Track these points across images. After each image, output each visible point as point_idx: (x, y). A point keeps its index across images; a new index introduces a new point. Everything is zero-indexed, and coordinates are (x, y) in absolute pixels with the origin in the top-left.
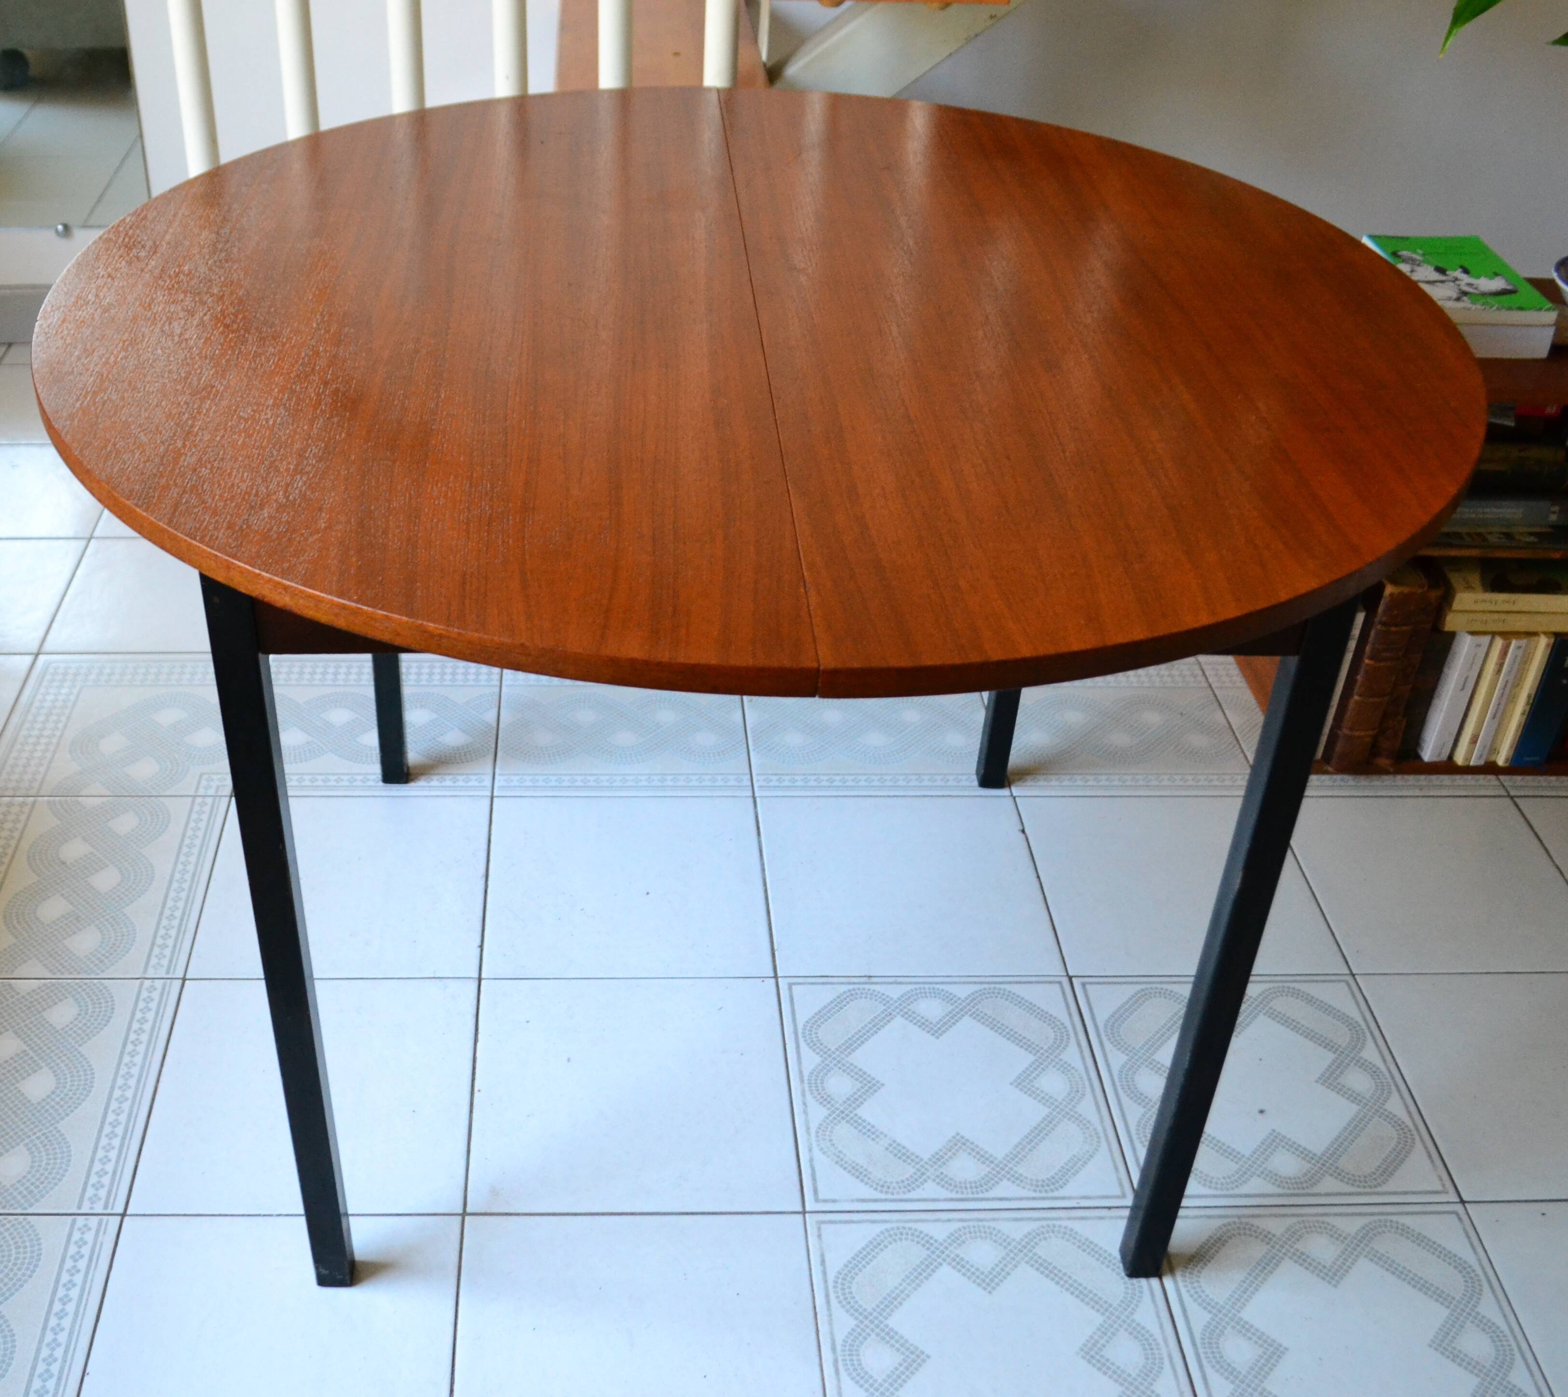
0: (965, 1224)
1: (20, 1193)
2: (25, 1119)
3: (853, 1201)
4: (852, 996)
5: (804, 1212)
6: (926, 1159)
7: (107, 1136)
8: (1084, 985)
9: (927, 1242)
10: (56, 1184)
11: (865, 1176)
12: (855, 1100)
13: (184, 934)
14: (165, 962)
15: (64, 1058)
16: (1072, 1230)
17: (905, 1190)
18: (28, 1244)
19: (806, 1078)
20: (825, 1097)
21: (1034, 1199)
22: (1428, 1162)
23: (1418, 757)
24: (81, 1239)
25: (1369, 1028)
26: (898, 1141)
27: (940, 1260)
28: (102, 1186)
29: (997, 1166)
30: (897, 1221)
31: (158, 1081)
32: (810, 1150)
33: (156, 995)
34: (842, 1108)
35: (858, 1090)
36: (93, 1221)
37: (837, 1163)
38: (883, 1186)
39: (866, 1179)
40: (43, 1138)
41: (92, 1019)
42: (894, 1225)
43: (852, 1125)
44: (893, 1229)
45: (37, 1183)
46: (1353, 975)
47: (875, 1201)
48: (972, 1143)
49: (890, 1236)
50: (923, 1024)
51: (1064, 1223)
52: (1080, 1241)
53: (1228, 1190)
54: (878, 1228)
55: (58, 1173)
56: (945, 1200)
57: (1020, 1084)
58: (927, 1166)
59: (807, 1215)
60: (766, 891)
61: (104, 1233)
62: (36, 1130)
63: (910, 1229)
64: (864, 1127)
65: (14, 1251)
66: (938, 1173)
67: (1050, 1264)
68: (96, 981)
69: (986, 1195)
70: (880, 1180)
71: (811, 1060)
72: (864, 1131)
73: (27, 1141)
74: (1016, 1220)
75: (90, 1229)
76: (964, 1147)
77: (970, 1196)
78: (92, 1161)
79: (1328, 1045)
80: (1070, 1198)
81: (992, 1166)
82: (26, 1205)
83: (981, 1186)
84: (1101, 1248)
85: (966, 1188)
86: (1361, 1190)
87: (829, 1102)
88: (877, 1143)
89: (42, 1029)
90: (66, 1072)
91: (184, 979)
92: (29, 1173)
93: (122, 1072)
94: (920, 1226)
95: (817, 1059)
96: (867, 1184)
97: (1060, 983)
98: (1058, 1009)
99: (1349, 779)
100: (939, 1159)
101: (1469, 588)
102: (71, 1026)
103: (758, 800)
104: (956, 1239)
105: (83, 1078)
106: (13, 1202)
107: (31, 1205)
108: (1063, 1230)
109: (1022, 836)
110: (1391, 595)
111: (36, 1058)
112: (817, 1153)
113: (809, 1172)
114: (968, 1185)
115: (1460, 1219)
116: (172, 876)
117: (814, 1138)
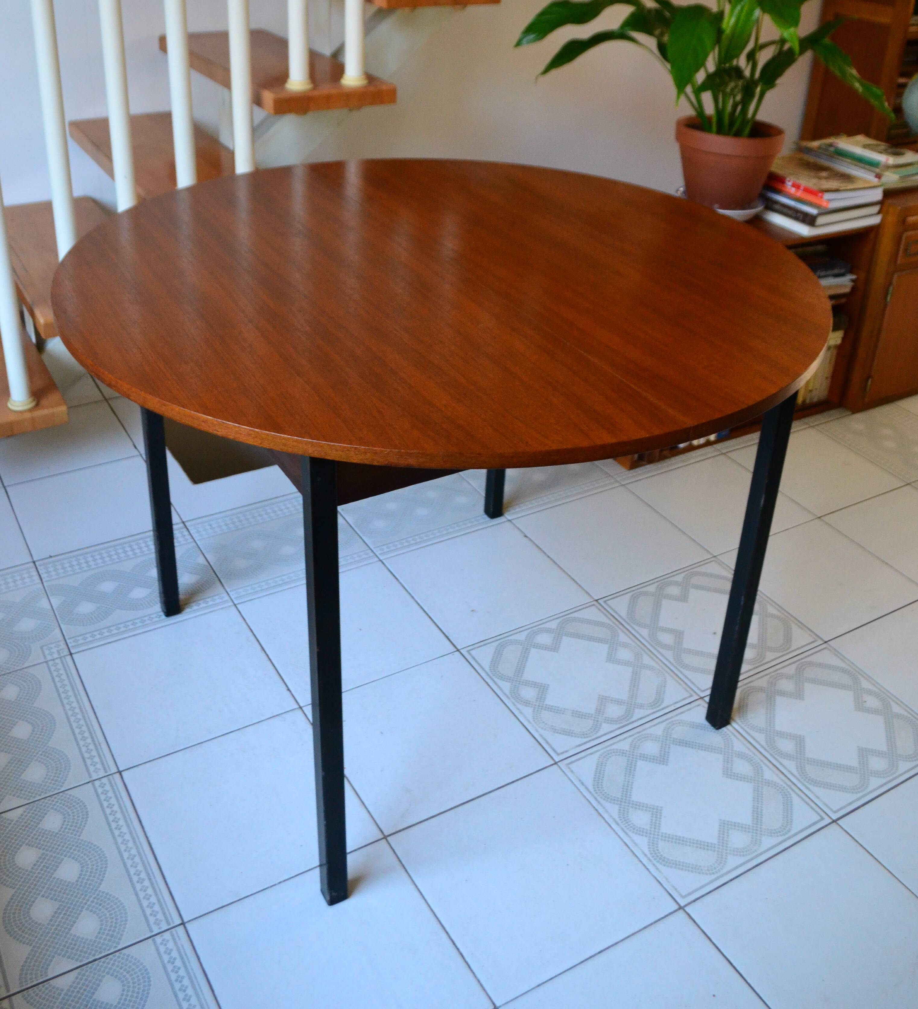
0: (634, 738)
1: (105, 939)
3: (574, 748)
4: (502, 646)
5: (556, 762)
6: (594, 713)
8: (605, 602)
9: (623, 753)
11: (572, 733)
12: (541, 697)
16: (681, 720)
17: (595, 733)
19: (510, 697)
20: (525, 702)
21: (655, 712)
26: (575, 710)
27: (634, 759)
28: (157, 912)
29: (628, 703)
30: (602, 749)
32: (537, 731)
34: (537, 704)
35: (539, 692)
36: (167, 935)
37: (554, 732)
38: (583, 735)
39: (573, 735)
40: (96, 900)
42: (602, 752)
43: (548, 710)
45: (113, 929)
46: (715, 557)
47: (585, 743)
48: (609, 697)
49: (604, 757)
50: (546, 648)
51: (676, 718)
52: (689, 724)
54: (596, 756)
55: (121, 917)
56: (616, 729)
57: (610, 660)
59: (558, 763)
61: (179, 939)
62: (87, 898)
63: (610, 750)
64: (555, 709)
65: (127, 976)
66: (604, 718)
67: (683, 740)
69: (633, 719)
70: (580, 732)
71: (505, 685)
72: (556, 711)
73: (86, 906)
74: (654, 725)
75: (168, 941)
76: (607, 701)
77: (626, 723)
80: (669, 706)
83: (628, 716)
84: (698, 723)
85: (621, 720)
86: (783, 653)
87: (529, 704)
88: (566, 715)
94: (615, 747)
95: (508, 684)
96: (575, 736)
97: (595, 605)
98: (602, 617)
100: (599, 711)
103: (383, 562)
104: (634, 746)
106: (104, 947)
108: (677, 722)
109: (527, 539)
112: (542, 732)
113: (544, 742)
114: (621, 718)
115: (830, 650)
117: (535, 725)
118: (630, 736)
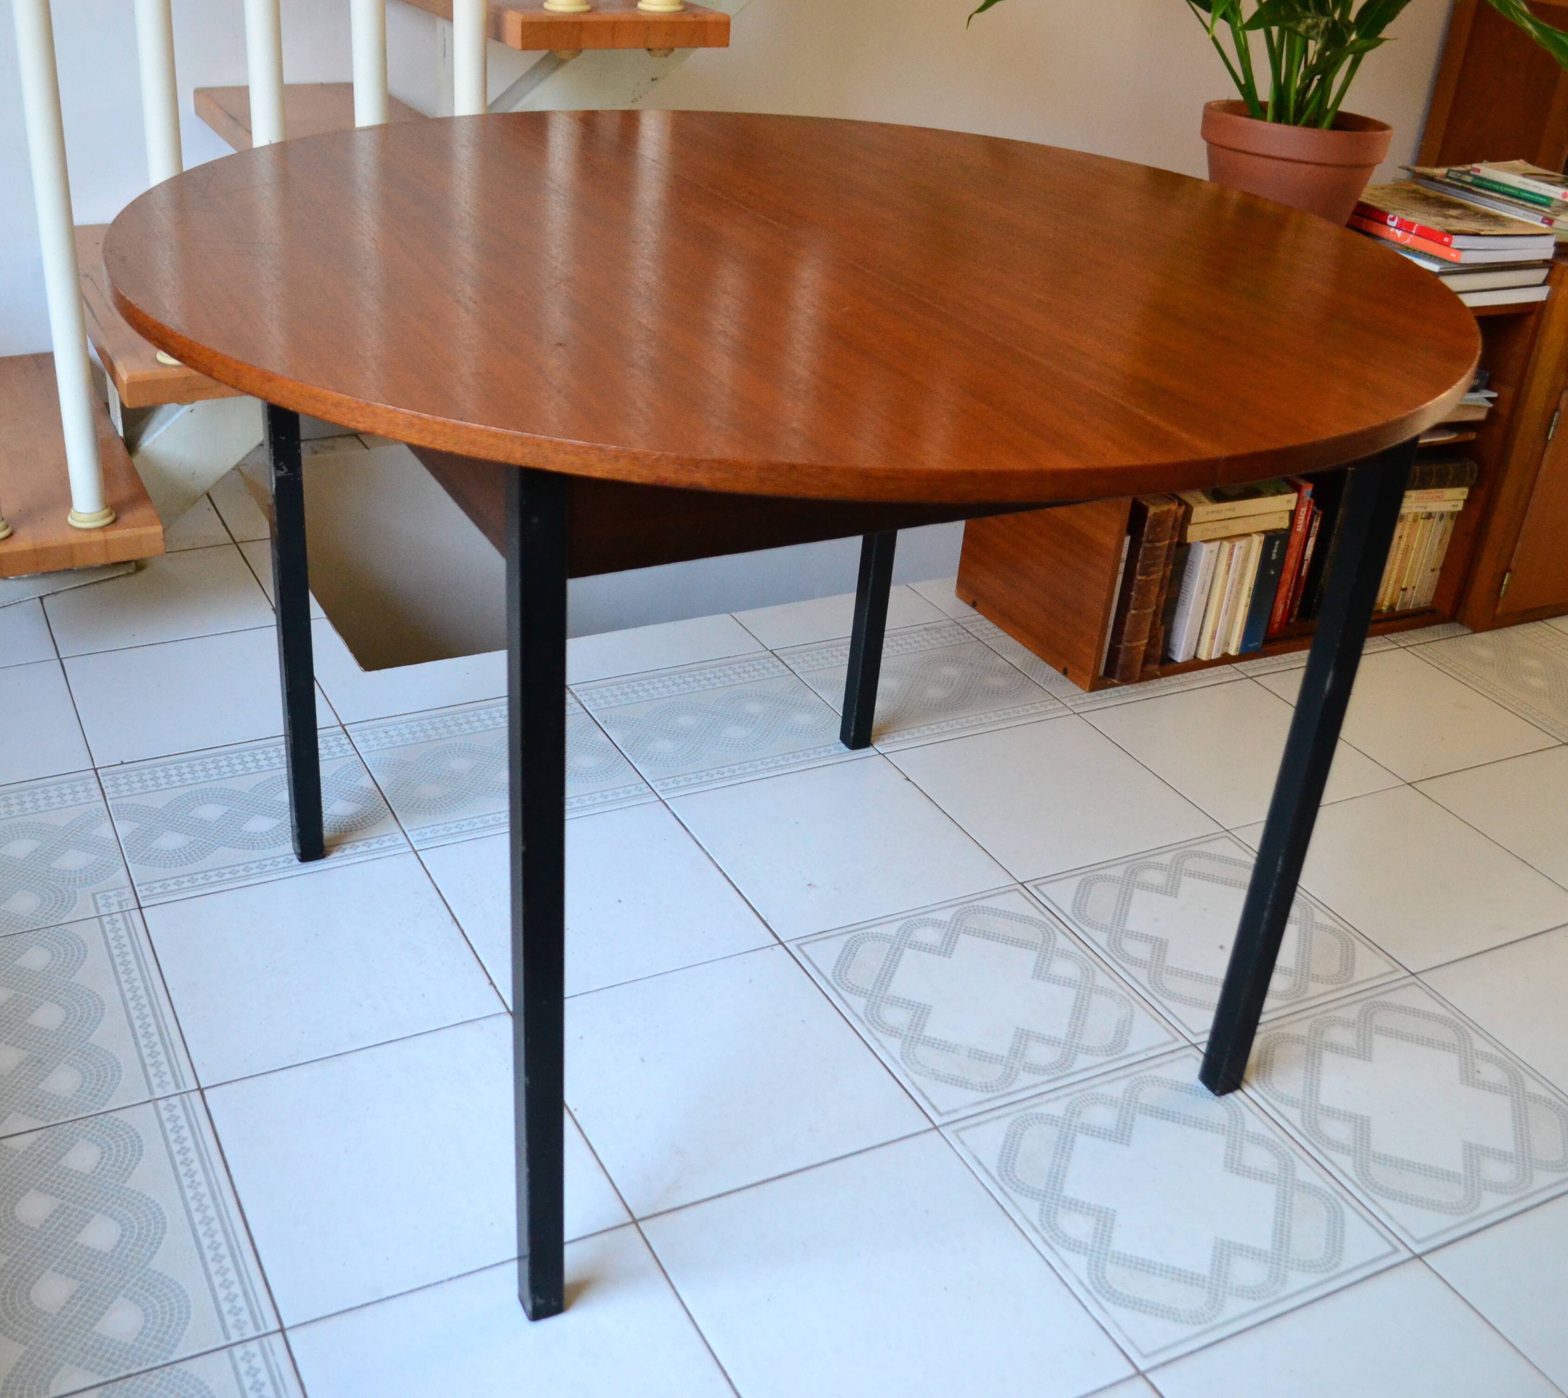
0: (1072, 1097)
3: (970, 1106)
4: (856, 942)
5: (936, 1126)
6: (1006, 1055)
8: (1038, 888)
9: (1051, 1118)
11: (966, 1083)
12: (917, 1023)
16: (1161, 1077)
17: (1006, 1086)
20: (890, 1030)
21: (1111, 1061)
23: (1173, 661)
24: (251, 1368)
26: (974, 1047)
28: (240, 1310)
29: (1065, 1044)
30: (1017, 1112)
32: (907, 1076)
34: (910, 1035)
35: (914, 1016)
37: (936, 1079)
38: (986, 1088)
39: (969, 1086)
42: (1016, 1116)
43: (927, 1045)
44: (1018, 1119)
46: (1228, 831)
47: (987, 1100)
48: (1034, 1032)
49: (1020, 1124)
50: (930, 950)
51: (1148, 1073)
52: (1168, 1084)
56: (1043, 1083)
57: (1039, 976)
58: (1010, 1061)
59: (940, 1127)
61: (273, 1354)
63: (1028, 1114)
64: (939, 1044)
66: (1023, 1064)
67: (1158, 1108)
69: (1072, 1070)
71: (857, 1002)
72: (940, 1046)
74: (1109, 1082)
76: (1030, 1037)
77: (1060, 1074)
80: (1138, 1053)
81: (1062, 1045)
83: (1064, 1063)
84: (1187, 1084)
85: (1053, 1068)
86: (1341, 986)
87: (897, 1035)
88: (958, 1054)
94: (1038, 1110)
95: (863, 1000)
96: (972, 1089)
97: (1018, 890)
98: (1028, 910)
100: (1016, 1052)
103: (667, 802)
104: (1072, 1112)
108: (1150, 1080)
109: (911, 782)
112: (915, 1077)
113: (919, 1093)
114: (1053, 1066)
115: (1420, 987)
117: (904, 1066)
118: (1068, 1095)
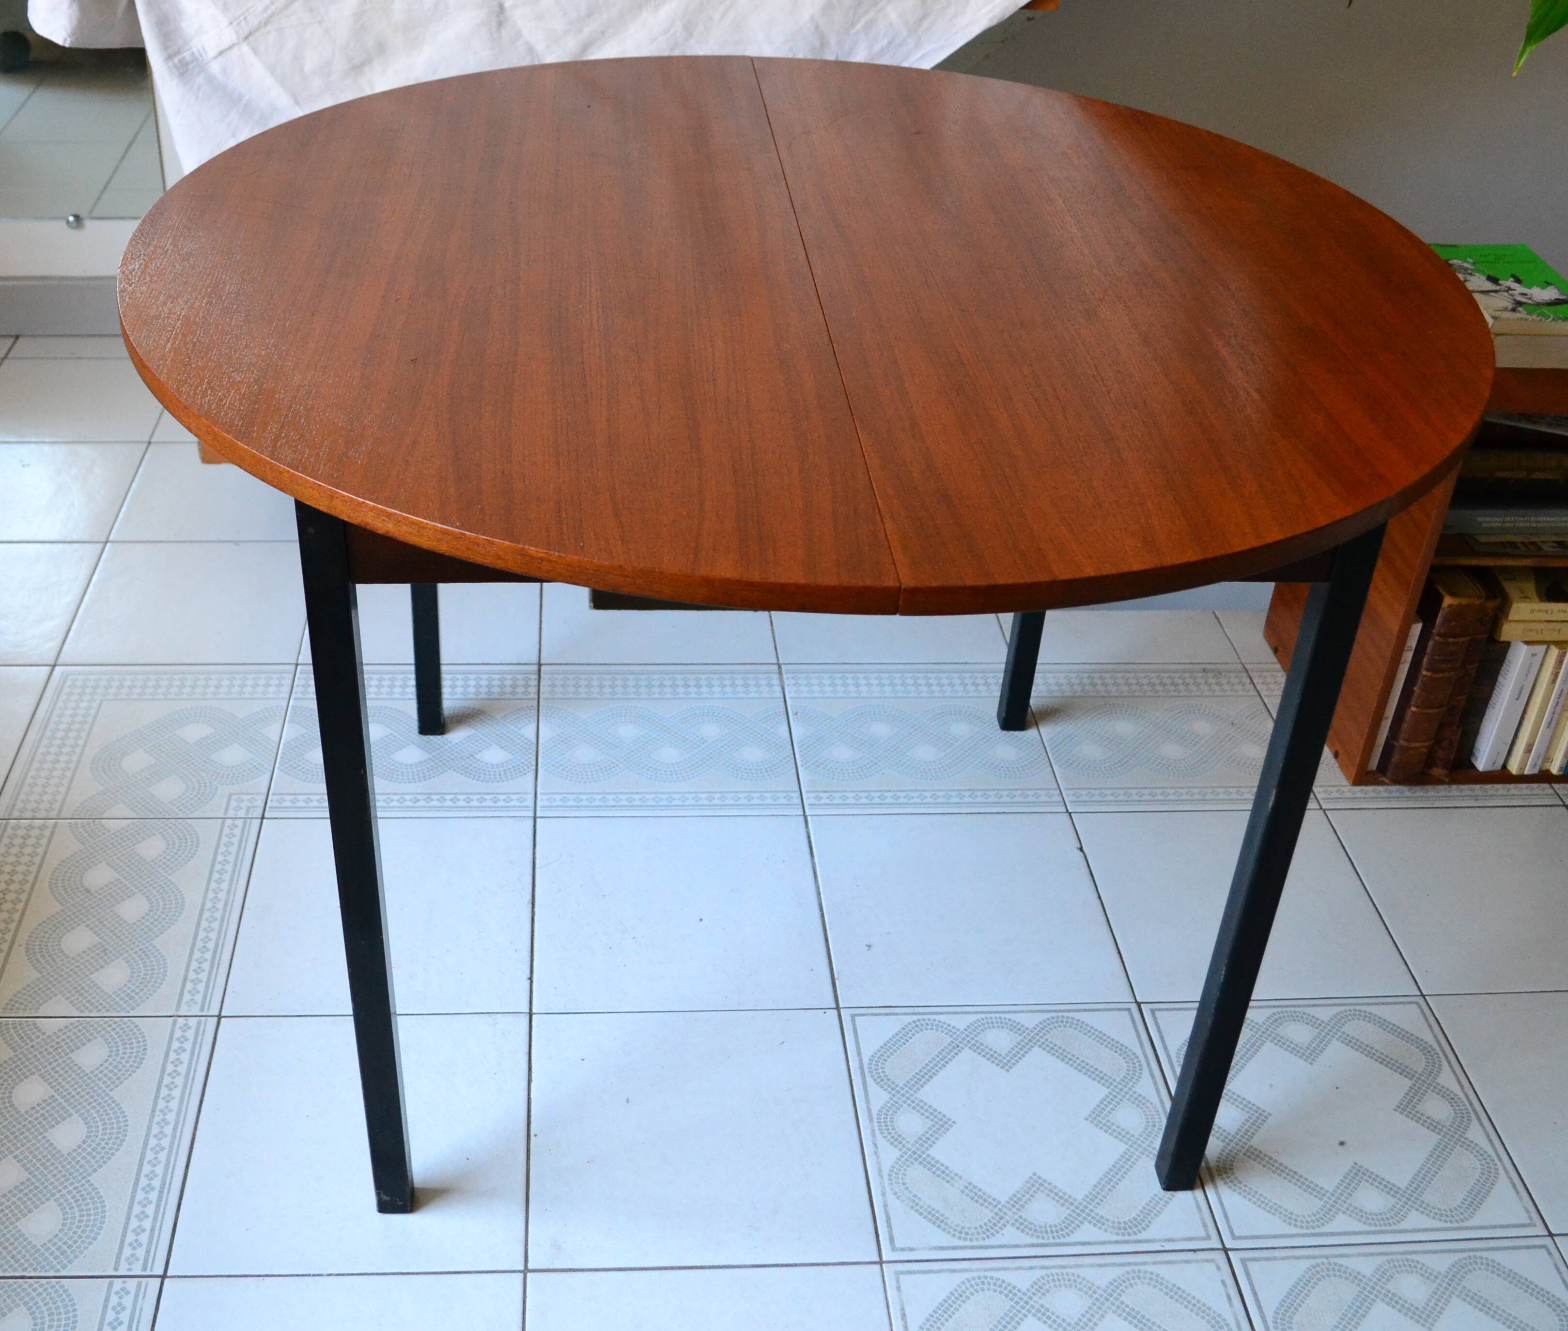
0: (1048, 1272)
1: (52, 1254)
2: (55, 1172)
3: (930, 1249)
4: (917, 1027)
5: (881, 1262)
6: (1003, 1202)
7: (143, 1189)
8: (1153, 1012)
9: (1010, 1292)
10: (90, 1243)
11: (942, 1221)
12: (927, 1140)
13: (218, 968)
14: (199, 998)
15: (95, 1104)
16: (1158, 1275)
17: (985, 1236)
18: (62, 1310)
19: (875, 1116)
20: (896, 1136)
21: (1117, 1242)
22: (1513, 1192)
23: (1473, 767)
24: (119, 1304)
25: (1443, 1051)
26: (974, 1183)
27: (1024, 1311)
28: (140, 1245)
29: (1077, 1208)
30: (978, 1270)
31: (195, 1129)
32: (884, 1194)
33: (190, 1034)
34: (914, 1149)
35: (930, 1129)
36: (132, 1284)
37: (912, 1208)
38: (961, 1233)
39: (943, 1225)
40: (74, 1192)
41: (123, 1061)
42: (975, 1274)
43: (925, 1166)
44: (974, 1279)
45: (70, 1242)
46: (1423, 996)
47: (954, 1248)
48: (1050, 1184)
49: (972, 1286)
50: (992, 1056)
51: (1150, 1268)
52: (1167, 1287)
53: (1313, 1228)
54: (958, 1278)
55: (92, 1231)
56: (1026, 1246)
57: (1095, 1119)
58: (1005, 1210)
59: (884, 1265)
60: (822, 916)
61: (144, 1297)
62: (66, 1184)
63: (992, 1278)
64: (938, 1169)
65: (47, 1319)
66: (1017, 1216)
67: (1138, 1313)
68: (126, 1019)
69: (1068, 1240)
70: (958, 1225)
71: (879, 1097)
72: (938, 1172)
73: (58, 1195)
74: (1100, 1266)
75: (128, 1293)
76: (1042, 1188)
77: (1052, 1241)
78: (128, 1218)
79: (1403, 1070)
80: (1153, 1241)
81: (1072, 1208)
82: (59, 1267)
83: (1062, 1230)
84: (1189, 1295)
85: (1047, 1232)
86: (1449, 1225)
87: (900, 1143)
88: (953, 1186)
89: (70, 1073)
90: (98, 1119)
91: (220, 1017)
92: (61, 1231)
93: (157, 1119)
94: (1001, 1275)
95: (886, 1096)
96: (944, 1230)
97: (1129, 1010)
98: (1130, 1039)
99: (1405, 790)
100: (1017, 1202)
101: (1525, 598)
102: (102, 1068)
103: (809, 818)
104: (1039, 1288)
105: (115, 1126)
106: (44, 1263)
107: (64, 1267)
108: (1149, 1276)
109: (1081, 853)
110: (1450, 606)
111: (65, 1104)
112: (891, 1199)
113: (884, 1217)
114: (1049, 1230)
115: (1550, 1253)
116: (203, 904)
117: (886, 1182)
118: (1043, 1267)
